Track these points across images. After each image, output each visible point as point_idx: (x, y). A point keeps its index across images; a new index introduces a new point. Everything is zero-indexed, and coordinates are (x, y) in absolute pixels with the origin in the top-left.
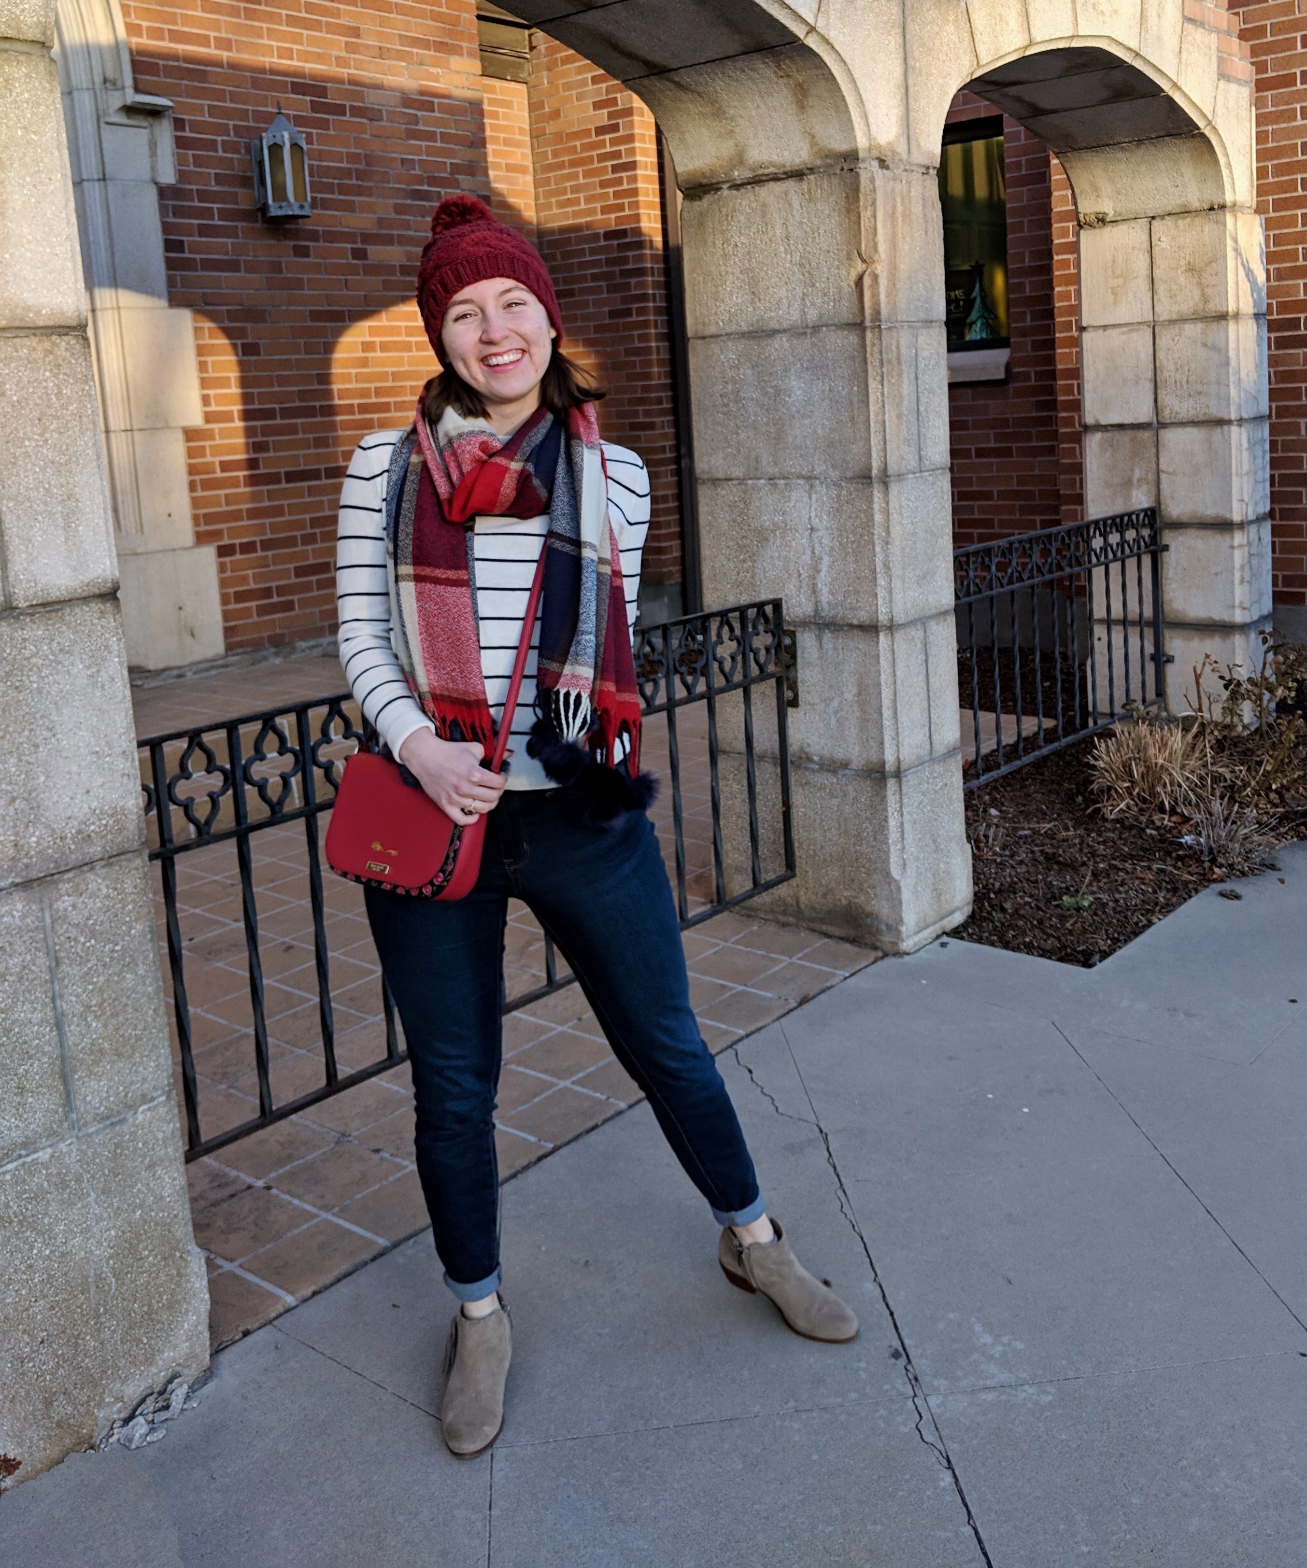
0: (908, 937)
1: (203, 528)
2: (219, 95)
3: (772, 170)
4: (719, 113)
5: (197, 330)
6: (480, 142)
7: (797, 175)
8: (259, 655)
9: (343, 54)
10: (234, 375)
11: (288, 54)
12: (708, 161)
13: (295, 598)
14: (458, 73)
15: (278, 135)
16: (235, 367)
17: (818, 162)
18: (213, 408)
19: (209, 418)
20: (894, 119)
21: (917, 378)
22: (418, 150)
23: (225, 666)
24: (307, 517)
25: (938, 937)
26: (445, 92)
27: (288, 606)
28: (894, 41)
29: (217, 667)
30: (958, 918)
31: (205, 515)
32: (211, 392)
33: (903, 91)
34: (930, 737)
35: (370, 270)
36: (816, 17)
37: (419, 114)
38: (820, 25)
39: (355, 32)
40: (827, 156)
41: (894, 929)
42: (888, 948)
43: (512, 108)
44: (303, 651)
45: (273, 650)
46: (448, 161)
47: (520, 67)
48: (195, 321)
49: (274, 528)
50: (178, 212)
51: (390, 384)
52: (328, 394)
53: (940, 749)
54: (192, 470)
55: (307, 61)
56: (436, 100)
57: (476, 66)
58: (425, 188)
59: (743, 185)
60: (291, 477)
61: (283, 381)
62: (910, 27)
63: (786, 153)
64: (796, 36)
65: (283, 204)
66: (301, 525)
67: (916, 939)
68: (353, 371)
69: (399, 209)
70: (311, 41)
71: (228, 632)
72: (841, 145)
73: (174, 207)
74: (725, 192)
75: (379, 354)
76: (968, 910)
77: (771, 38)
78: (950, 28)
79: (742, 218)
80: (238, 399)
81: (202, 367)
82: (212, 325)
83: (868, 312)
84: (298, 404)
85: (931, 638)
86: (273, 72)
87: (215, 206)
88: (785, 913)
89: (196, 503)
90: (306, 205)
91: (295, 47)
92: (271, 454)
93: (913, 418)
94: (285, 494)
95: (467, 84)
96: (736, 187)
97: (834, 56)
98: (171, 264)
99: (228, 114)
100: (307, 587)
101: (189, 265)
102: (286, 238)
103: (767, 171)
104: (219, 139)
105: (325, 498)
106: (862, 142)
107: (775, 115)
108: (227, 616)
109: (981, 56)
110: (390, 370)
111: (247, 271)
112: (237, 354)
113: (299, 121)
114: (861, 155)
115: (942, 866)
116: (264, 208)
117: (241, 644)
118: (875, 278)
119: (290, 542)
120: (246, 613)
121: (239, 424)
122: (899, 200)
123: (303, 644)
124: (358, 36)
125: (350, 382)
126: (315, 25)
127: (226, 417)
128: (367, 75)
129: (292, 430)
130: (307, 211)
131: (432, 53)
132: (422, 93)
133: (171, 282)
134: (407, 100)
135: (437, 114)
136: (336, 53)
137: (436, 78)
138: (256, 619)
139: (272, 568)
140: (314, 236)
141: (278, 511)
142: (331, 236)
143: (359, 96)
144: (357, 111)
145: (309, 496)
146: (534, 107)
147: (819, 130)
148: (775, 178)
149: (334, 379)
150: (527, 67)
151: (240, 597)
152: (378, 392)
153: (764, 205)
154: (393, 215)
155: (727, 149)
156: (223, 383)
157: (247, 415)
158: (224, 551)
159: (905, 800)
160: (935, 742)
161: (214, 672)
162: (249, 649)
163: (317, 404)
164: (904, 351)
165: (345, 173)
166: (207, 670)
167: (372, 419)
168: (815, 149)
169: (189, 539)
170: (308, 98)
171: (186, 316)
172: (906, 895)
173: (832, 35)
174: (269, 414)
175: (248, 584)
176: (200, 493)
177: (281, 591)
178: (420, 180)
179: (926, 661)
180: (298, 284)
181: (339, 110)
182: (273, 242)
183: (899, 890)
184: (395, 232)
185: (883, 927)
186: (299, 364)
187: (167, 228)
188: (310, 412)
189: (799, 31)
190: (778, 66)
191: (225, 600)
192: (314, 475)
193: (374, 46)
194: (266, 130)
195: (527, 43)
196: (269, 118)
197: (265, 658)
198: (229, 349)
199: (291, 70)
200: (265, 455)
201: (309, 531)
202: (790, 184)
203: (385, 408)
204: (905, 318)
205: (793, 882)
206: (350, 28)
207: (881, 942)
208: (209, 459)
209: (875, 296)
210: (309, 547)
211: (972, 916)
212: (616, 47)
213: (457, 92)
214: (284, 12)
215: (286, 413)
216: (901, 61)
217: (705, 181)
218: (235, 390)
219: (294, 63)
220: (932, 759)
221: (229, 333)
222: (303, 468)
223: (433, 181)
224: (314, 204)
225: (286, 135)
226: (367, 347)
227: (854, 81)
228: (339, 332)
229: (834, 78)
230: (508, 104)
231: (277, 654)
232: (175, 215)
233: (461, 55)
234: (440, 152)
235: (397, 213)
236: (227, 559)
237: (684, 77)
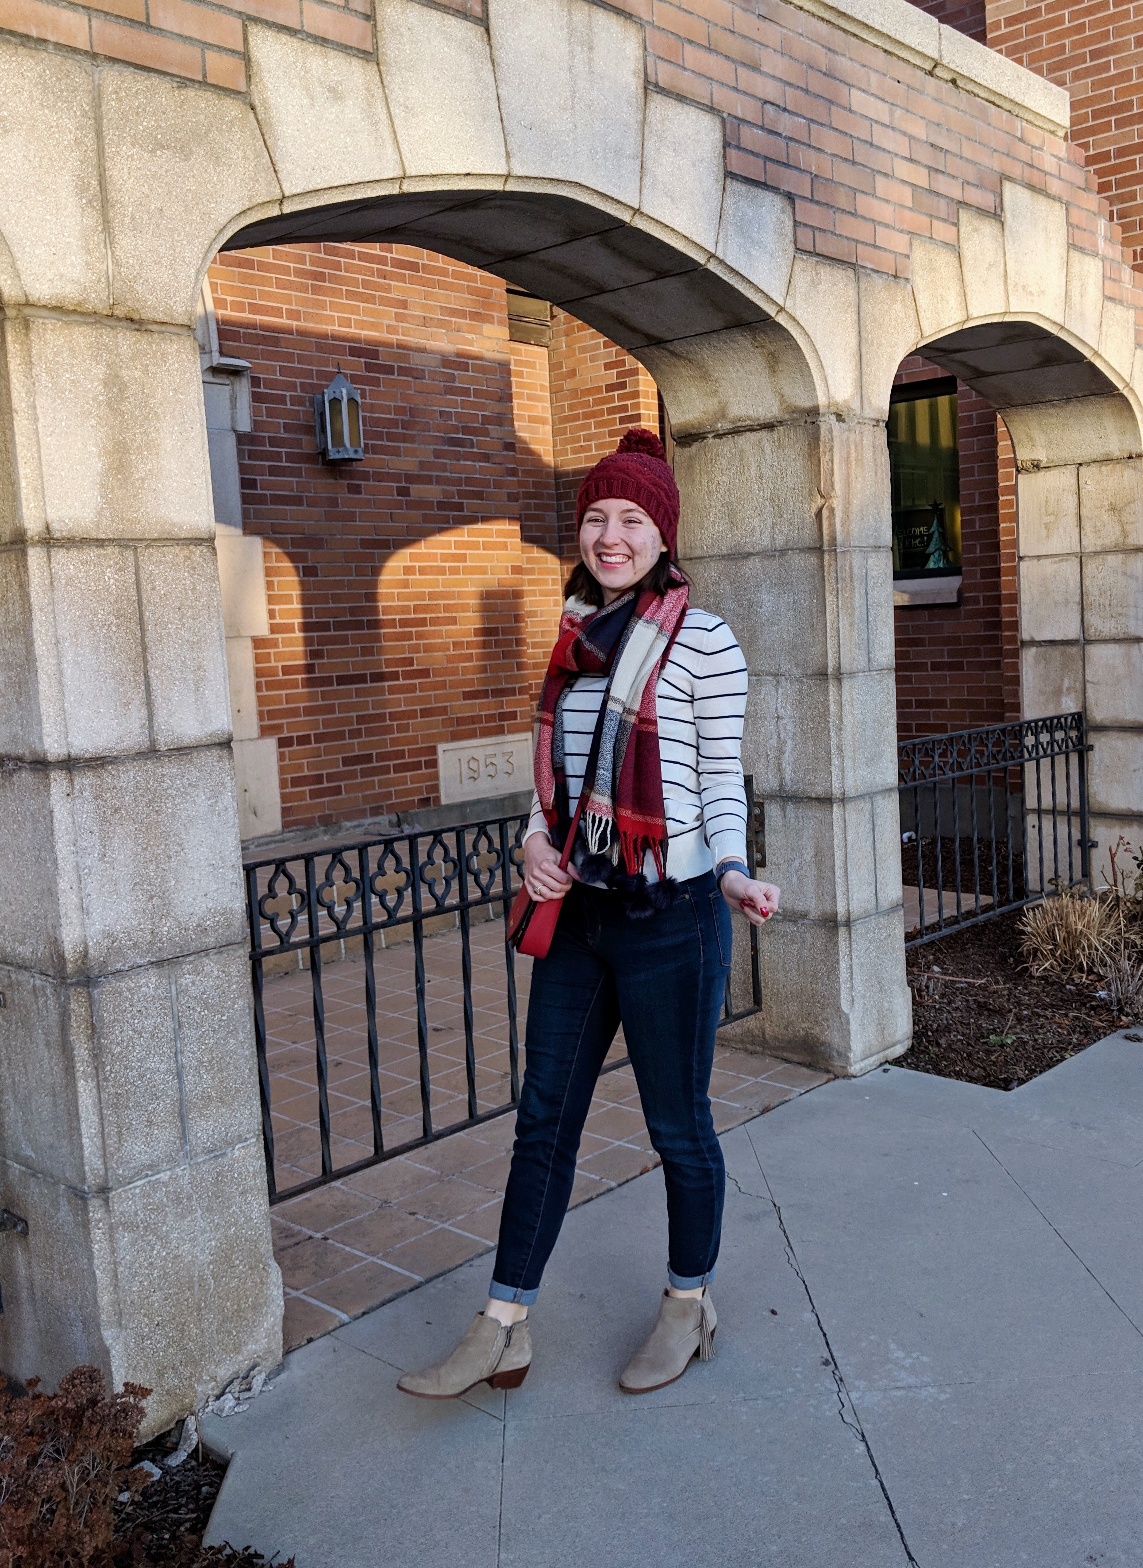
0: (855, 1062)
1: (267, 723)
2: (289, 357)
3: (748, 422)
4: (705, 376)
5: (265, 554)
6: (509, 398)
7: (769, 426)
8: (311, 832)
9: (393, 323)
10: (296, 593)
11: (347, 323)
12: (697, 415)
13: (342, 784)
14: (490, 338)
15: (337, 391)
16: (297, 586)
17: (787, 417)
18: (278, 620)
19: (274, 629)
20: (850, 381)
21: (867, 593)
22: (454, 404)
23: (283, 841)
24: (354, 714)
25: (881, 1065)
26: (479, 354)
27: (337, 791)
28: (850, 317)
29: (275, 842)
30: (899, 1050)
31: (269, 711)
32: (277, 607)
33: (857, 358)
34: (876, 894)
35: (410, 505)
36: (785, 300)
37: (456, 373)
38: (788, 306)
39: (404, 304)
40: (793, 412)
41: (844, 1055)
42: (838, 1071)
43: (535, 368)
44: (347, 830)
45: (322, 828)
46: (480, 413)
47: (542, 333)
48: (264, 547)
49: (326, 724)
50: (252, 455)
51: (427, 602)
52: (374, 610)
53: (885, 905)
54: (259, 673)
55: (362, 329)
56: (470, 362)
57: (505, 333)
58: (460, 436)
59: (724, 434)
60: (342, 680)
61: (336, 598)
62: (864, 306)
63: (760, 409)
64: (768, 315)
65: (341, 449)
66: (348, 721)
67: (862, 1064)
68: (396, 591)
69: (437, 454)
70: (366, 312)
71: (285, 811)
72: (807, 404)
73: (250, 451)
74: (711, 441)
75: (418, 577)
76: (908, 1044)
77: (748, 316)
78: (898, 306)
79: (724, 462)
80: (299, 613)
81: (269, 585)
82: (278, 550)
83: (826, 538)
84: (349, 618)
85: (878, 810)
86: (334, 337)
87: (283, 450)
88: (753, 1043)
89: (261, 701)
90: (360, 450)
91: (353, 317)
92: (325, 661)
93: (863, 626)
94: (337, 695)
95: (497, 348)
96: (719, 436)
97: (799, 330)
98: (246, 499)
99: (294, 372)
100: (352, 775)
101: (261, 500)
102: (342, 478)
103: (744, 424)
104: (288, 394)
105: (369, 699)
106: (822, 400)
107: (752, 378)
108: (284, 798)
109: (924, 329)
110: (427, 590)
111: (308, 505)
112: (299, 576)
113: (354, 379)
114: (821, 411)
115: (886, 1005)
116: (324, 452)
117: (295, 823)
118: (832, 510)
119: (340, 736)
120: (300, 796)
121: (299, 634)
122: (853, 447)
123: (348, 824)
124: (406, 308)
125: (393, 601)
126: (370, 299)
127: (289, 628)
128: (411, 340)
129: (344, 640)
130: (361, 455)
131: (468, 321)
132: (458, 355)
133: (245, 514)
134: (446, 361)
135: (470, 373)
136: (386, 322)
137: (471, 343)
138: (309, 801)
139: (323, 758)
140: (365, 476)
141: (330, 709)
142: (379, 477)
143: (406, 358)
144: (403, 371)
145: (357, 696)
146: (553, 367)
147: (787, 391)
148: (751, 429)
149: (379, 597)
150: (549, 333)
151: (296, 782)
152: (416, 609)
153: (742, 451)
154: (432, 459)
155: (712, 405)
156: (288, 599)
157: (306, 627)
158: (283, 743)
159: (854, 946)
160: (880, 898)
161: (272, 846)
162: (302, 827)
163: (365, 618)
164: (856, 571)
165: (394, 423)
166: (267, 844)
167: (411, 632)
168: (784, 406)
169: (255, 732)
170: (363, 360)
171: (257, 542)
172: (854, 1027)
173: (798, 314)
174: (325, 627)
175: (303, 771)
176: (265, 693)
177: (331, 777)
178: (456, 430)
179: (874, 830)
180: (351, 517)
181: (389, 370)
182: (332, 481)
183: (848, 1023)
184: (434, 474)
185: (835, 1054)
186: (350, 585)
187: (243, 468)
188: (358, 625)
189: (771, 311)
190: (754, 339)
191: (283, 784)
192: (361, 679)
193: (419, 316)
194: (327, 387)
195: (548, 312)
196: (330, 377)
197: (316, 836)
198: (293, 571)
199: (349, 336)
200: (321, 661)
201: (356, 727)
202: (764, 434)
203: (422, 622)
204: (857, 544)
205: (760, 1015)
206: (399, 300)
207: (833, 1066)
208: (273, 664)
209: (832, 525)
210: (355, 741)
211: (912, 1049)
212: (621, 322)
213: (488, 355)
214: (344, 288)
215: (339, 626)
216: (856, 333)
217: (693, 431)
218: (297, 606)
219: (353, 331)
220: (878, 912)
221: (292, 557)
222: (352, 673)
223: (466, 430)
224: (366, 451)
225: (344, 391)
226: (408, 570)
227: (816, 351)
228: (385, 558)
229: (799, 348)
230: (531, 365)
231: (325, 832)
232: (250, 458)
233: (493, 323)
234: (473, 405)
235: (436, 457)
236: (286, 750)
237: (677, 347)
